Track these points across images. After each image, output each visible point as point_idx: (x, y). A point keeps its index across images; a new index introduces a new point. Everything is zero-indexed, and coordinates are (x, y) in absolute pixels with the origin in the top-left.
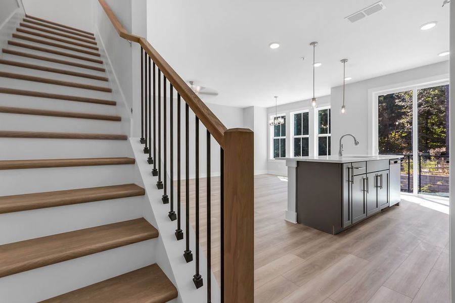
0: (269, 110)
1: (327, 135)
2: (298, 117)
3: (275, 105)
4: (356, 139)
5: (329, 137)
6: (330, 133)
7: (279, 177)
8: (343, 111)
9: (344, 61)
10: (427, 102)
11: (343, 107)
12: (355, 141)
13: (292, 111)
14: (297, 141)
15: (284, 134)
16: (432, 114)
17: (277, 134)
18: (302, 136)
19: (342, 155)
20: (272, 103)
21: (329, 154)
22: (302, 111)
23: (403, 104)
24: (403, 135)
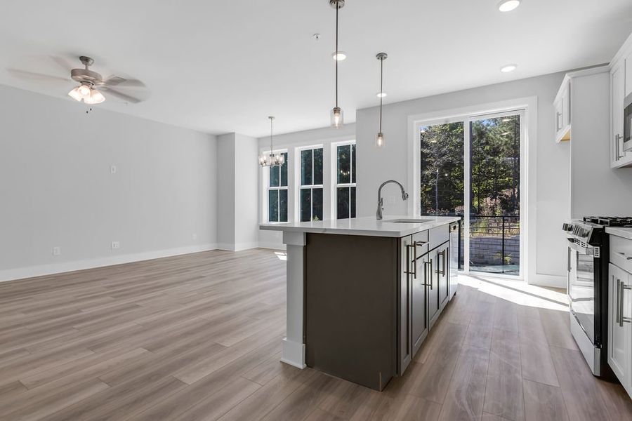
0: (261, 142)
1: (350, 185)
2: (306, 155)
3: (270, 135)
4: (405, 189)
5: (354, 189)
6: (354, 181)
7: (276, 253)
8: (380, 142)
9: (381, 56)
10: (450, 150)
11: (380, 135)
12: (403, 192)
13: (298, 146)
14: (305, 193)
15: (285, 183)
16: (455, 165)
17: (274, 182)
18: (312, 186)
19: (381, 218)
20: (264, 130)
21: (354, 216)
22: (313, 147)
23: (428, 151)
24: (427, 190)
